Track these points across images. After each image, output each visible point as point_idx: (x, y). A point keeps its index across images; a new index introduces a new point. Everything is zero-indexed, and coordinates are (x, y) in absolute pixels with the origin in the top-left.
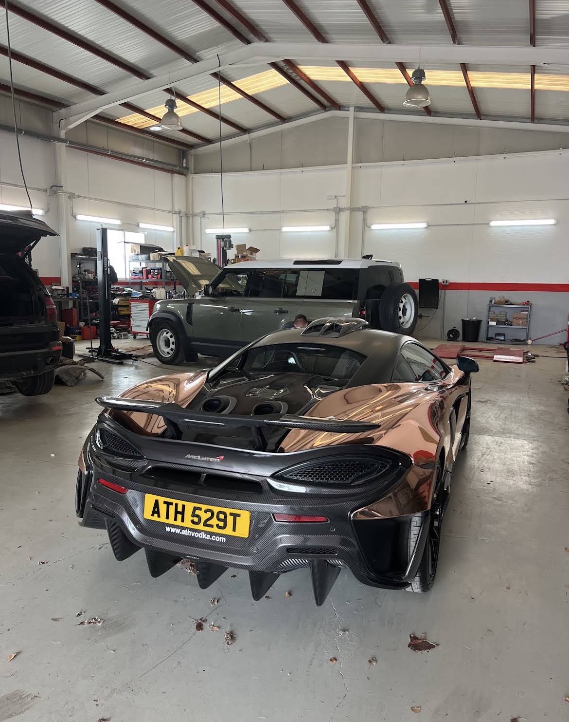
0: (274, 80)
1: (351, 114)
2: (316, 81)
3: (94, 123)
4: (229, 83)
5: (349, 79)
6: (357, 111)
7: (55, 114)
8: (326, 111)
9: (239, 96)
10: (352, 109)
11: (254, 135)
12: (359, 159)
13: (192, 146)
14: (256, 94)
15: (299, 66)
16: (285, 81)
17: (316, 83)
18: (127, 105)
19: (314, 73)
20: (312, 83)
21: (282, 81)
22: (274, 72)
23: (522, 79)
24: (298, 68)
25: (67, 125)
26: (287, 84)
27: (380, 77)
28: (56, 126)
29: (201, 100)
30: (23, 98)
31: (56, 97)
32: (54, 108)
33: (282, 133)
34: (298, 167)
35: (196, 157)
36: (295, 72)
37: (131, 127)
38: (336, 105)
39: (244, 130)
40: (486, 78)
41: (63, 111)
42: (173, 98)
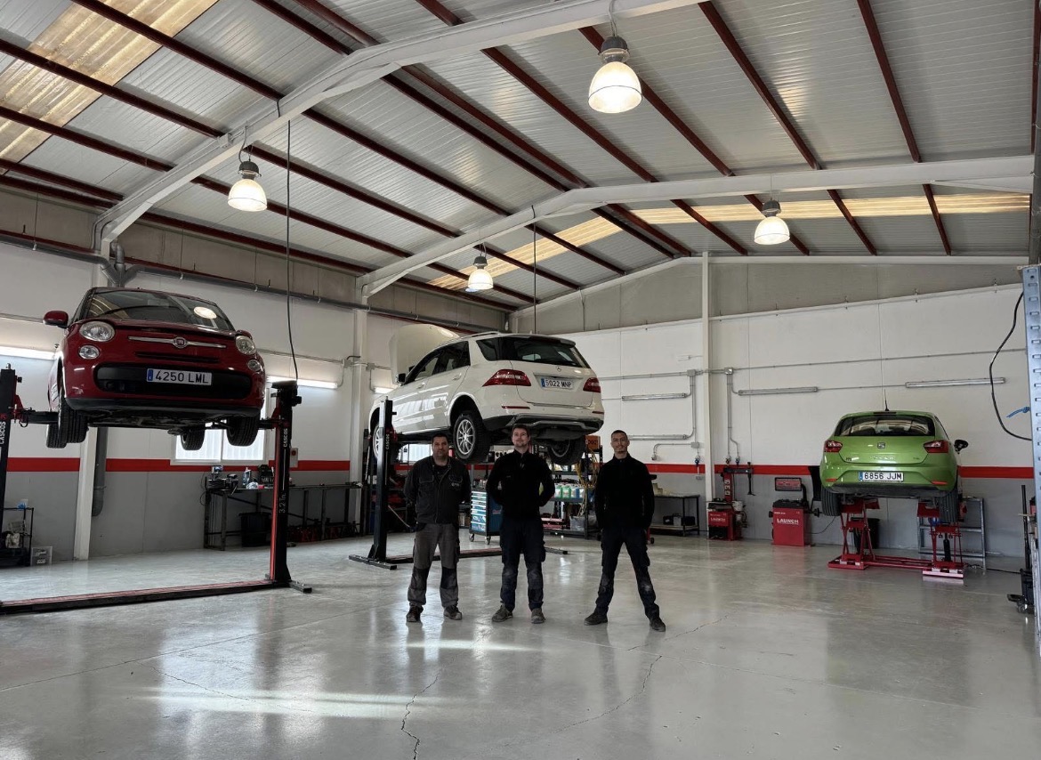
0: (602, 229)
1: (704, 260)
2: (655, 225)
3: (398, 286)
4: (550, 235)
5: (692, 220)
6: (712, 256)
7: (358, 279)
8: (673, 258)
9: (563, 249)
10: (705, 254)
11: (587, 291)
12: (717, 310)
13: (514, 308)
14: (583, 246)
15: (633, 211)
16: (618, 229)
17: (656, 228)
18: (435, 266)
19: (651, 217)
20: (651, 228)
21: (611, 228)
22: (601, 219)
23: (918, 203)
24: (630, 214)
25: (369, 290)
26: (620, 232)
27: (733, 215)
28: (358, 292)
29: (520, 256)
30: (321, 264)
31: (359, 262)
32: (358, 274)
33: (621, 288)
34: (641, 325)
35: (521, 320)
36: (627, 217)
37: (444, 290)
38: (685, 251)
39: (575, 286)
40: (869, 205)
41: (368, 276)
42: (483, 254)
